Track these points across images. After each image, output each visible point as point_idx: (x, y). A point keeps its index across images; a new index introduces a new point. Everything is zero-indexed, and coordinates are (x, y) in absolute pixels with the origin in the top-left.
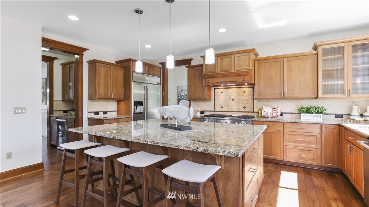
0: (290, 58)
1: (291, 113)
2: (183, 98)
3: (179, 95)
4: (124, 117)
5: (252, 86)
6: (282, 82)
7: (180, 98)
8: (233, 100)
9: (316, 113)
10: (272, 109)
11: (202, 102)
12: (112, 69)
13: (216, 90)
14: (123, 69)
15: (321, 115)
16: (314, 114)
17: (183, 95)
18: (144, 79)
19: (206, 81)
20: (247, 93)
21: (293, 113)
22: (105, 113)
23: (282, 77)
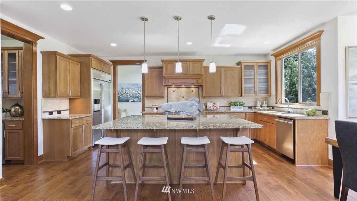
0: (226, 69)
1: (224, 107)
2: (123, 95)
3: (119, 93)
4: (86, 116)
5: (198, 87)
6: (221, 85)
7: (120, 96)
8: (183, 97)
9: (239, 106)
10: (212, 104)
11: (156, 99)
12: (71, 63)
13: (169, 89)
14: (79, 64)
15: (242, 107)
16: (238, 107)
17: (124, 93)
18: (100, 76)
19: (166, 81)
20: (194, 92)
21: (225, 107)
22: (59, 112)
23: (221, 82)
